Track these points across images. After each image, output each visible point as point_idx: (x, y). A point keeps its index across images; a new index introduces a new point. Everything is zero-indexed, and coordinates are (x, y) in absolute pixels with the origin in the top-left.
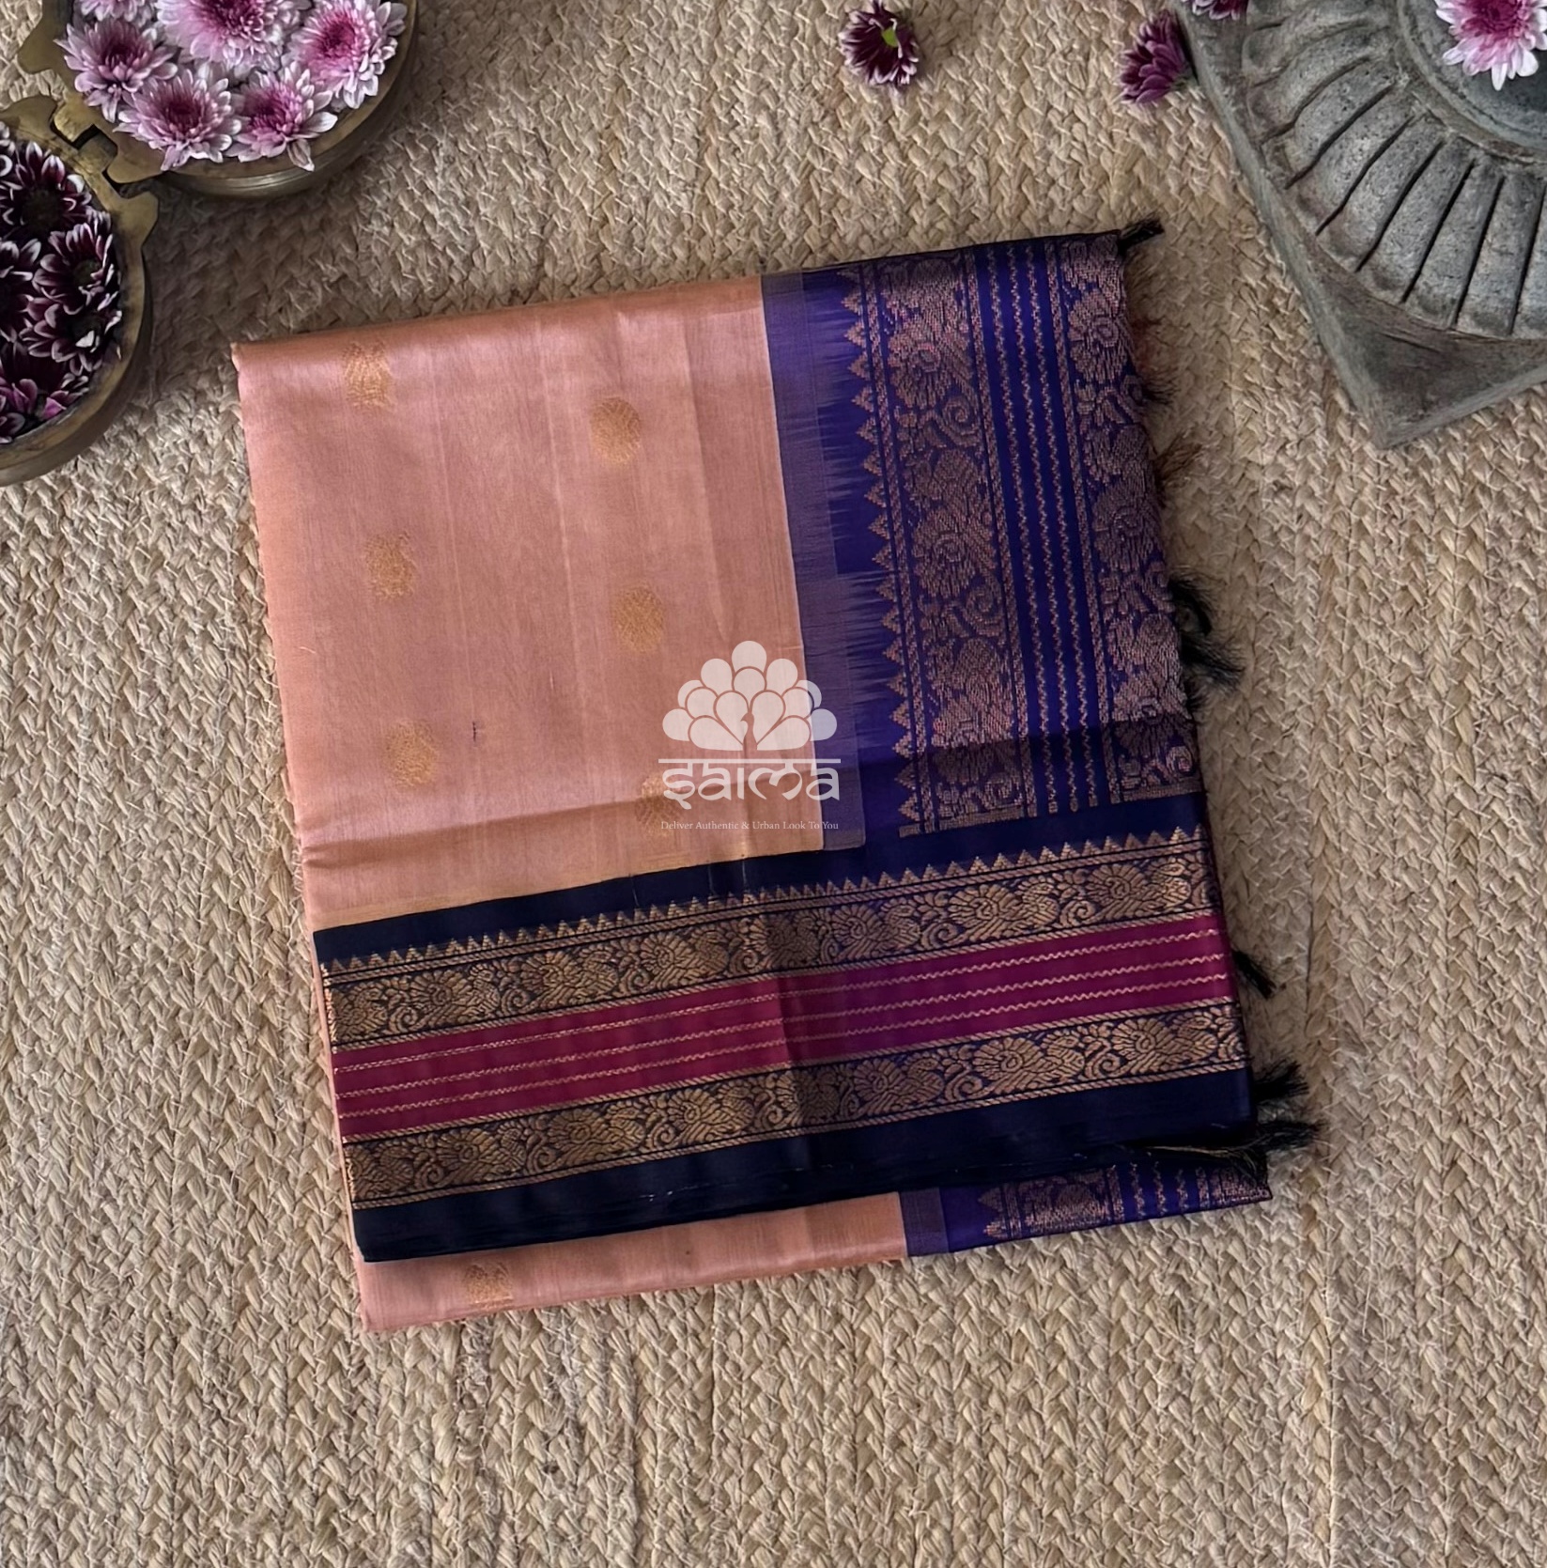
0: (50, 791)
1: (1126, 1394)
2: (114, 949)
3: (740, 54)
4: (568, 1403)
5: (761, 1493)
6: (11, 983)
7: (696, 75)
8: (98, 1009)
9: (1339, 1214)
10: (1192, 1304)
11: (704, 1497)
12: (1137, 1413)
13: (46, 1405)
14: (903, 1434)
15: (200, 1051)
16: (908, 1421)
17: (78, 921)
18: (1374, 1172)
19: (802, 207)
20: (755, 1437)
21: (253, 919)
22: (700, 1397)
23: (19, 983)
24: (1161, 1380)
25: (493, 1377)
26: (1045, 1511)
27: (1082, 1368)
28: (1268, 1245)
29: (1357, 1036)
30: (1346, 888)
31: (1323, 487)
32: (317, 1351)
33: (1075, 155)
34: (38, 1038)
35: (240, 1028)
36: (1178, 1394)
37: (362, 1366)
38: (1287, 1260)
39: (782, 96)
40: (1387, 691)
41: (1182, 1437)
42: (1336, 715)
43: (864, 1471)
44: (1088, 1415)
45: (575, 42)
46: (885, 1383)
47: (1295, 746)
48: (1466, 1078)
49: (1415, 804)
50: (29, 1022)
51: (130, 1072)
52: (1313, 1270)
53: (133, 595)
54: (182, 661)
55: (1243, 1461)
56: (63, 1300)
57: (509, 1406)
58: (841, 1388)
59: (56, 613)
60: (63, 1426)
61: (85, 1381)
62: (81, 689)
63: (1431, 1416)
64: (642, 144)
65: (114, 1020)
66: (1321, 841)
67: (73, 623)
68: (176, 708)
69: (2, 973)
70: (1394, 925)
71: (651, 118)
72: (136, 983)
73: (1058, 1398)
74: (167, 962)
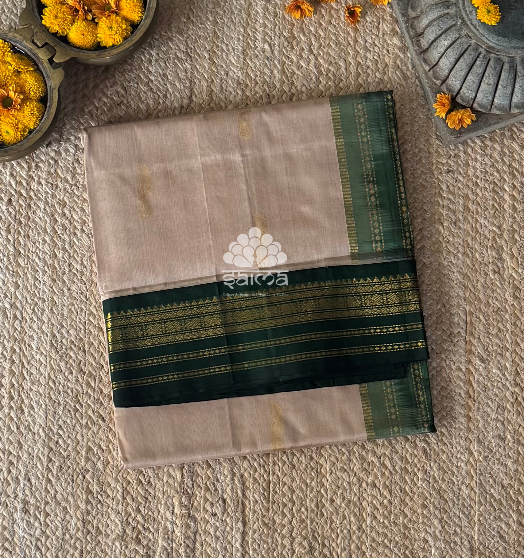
0: (31, 287)
1: (408, 480)
2: (57, 341)
3: (258, 23)
4: (220, 492)
5: (286, 519)
6: (21, 355)
7: (242, 30)
8: (52, 362)
9: (478, 417)
10: (430, 449)
11: (267, 521)
12: (412, 486)
13: (39, 501)
14: (334, 497)
15: (89, 376)
16: (335, 493)
17: (43, 332)
18: (489, 402)
19: (282, 76)
20: (284, 500)
22: (265, 488)
23: (24, 354)
24: (420, 475)
25: (194, 484)
26: (381, 521)
27: (393, 472)
28: (455, 428)
29: (482, 357)
30: (477, 307)
31: (464, 171)
32: (133, 477)
33: (375, 57)
34: (32, 374)
35: (103, 366)
36: (425, 479)
37: (149, 482)
38: (461, 433)
39: (273, 38)
40: (488, 240)
41: (428, 495)
42: (471, 248)
43: (321, 510)
44: (395, 487)
45: (198, 18)
46: (328, 480)
47: (458, 259)
48: (519, 370)
49: (499, 278)
50: (28, 368)
51: (65, 384)
52: (470, 437)
53: (56, 216)
54: (75, 239)
55: (447, 502)
56: (45, 464)
57: (200, 494)
58: (313, 483)
59: (29, 223)
60: (44, 508)
61: (52, 492)
62: (40, 250)
63: (510, 484)
64: (224, 54)
65: (58, 366)
66: (469, 291)
67: (36, 227)
68: (73, 256)
69: (18, 351)
70: (493, 319)
71: (227, 45)
72: (65, 353)
73: (385, 483)
74: (75, 345)
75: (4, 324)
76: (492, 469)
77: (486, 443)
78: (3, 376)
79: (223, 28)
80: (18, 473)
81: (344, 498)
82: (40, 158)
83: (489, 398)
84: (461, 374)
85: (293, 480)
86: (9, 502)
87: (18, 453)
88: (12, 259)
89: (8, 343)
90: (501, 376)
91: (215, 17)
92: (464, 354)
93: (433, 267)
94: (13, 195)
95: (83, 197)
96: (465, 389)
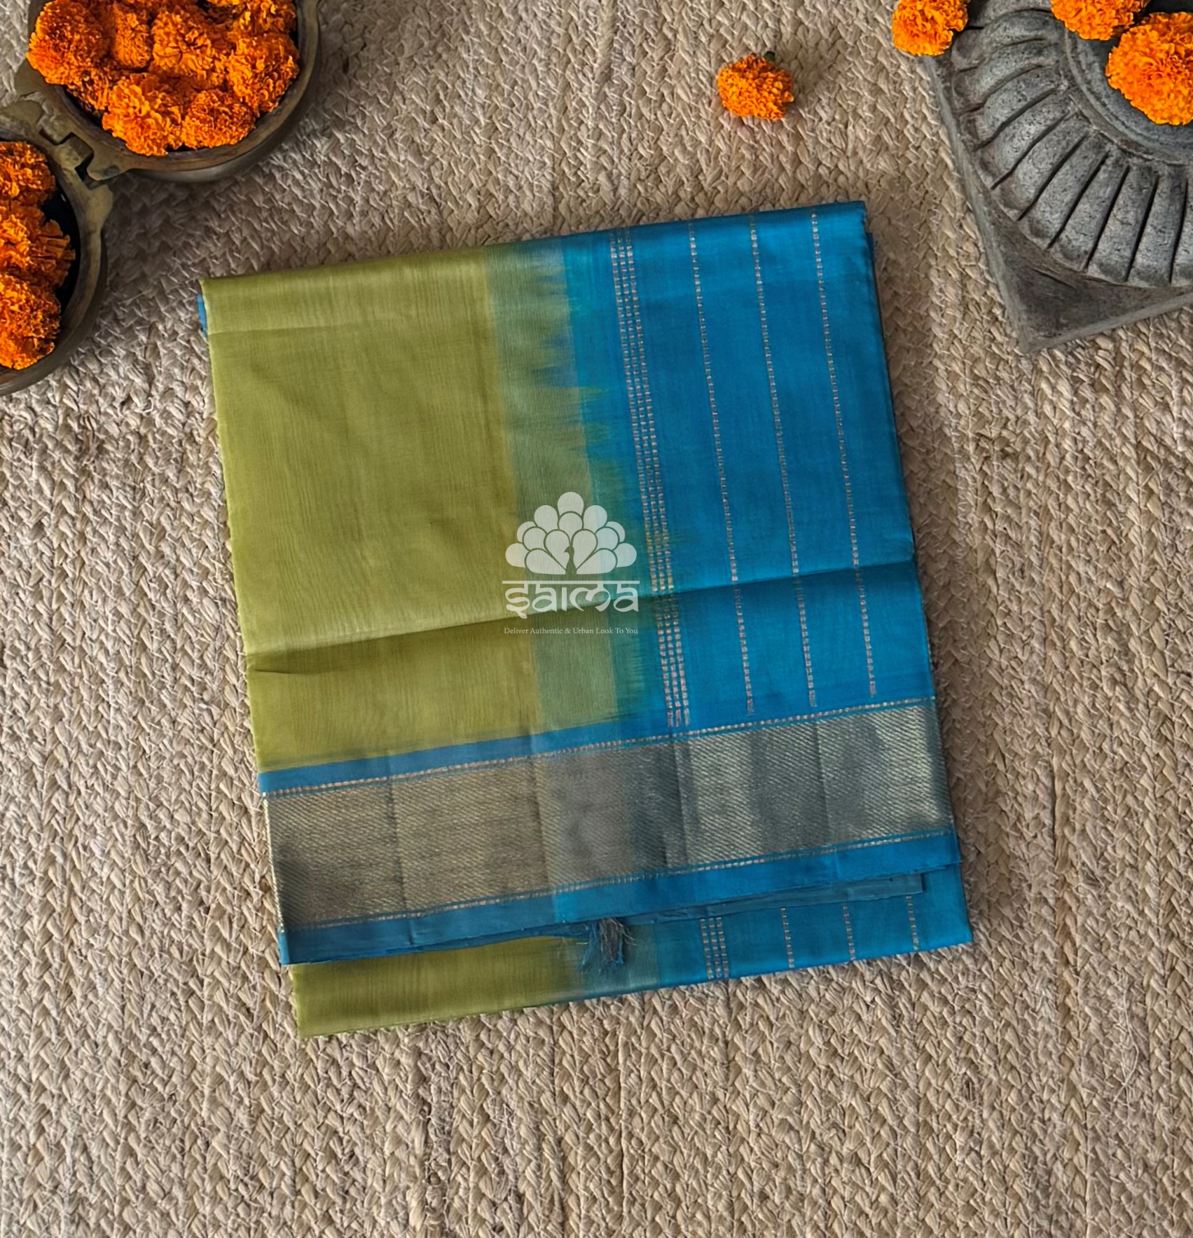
0: (89, 716)
1: (932, 1151)
2: (146, 838)
3: (583, 127)
4: (511, 1177)
6: (67, 868)
7: (549, 144)
8: (136, 884)
9: (1087, 1010)
10: (980, 1080)
12: (942, 1165)
13: (108, 1197)
14: (767, 1188)
15: (216, 915)
16: (769, 1179)
17: (116, 817)
18: (1110, 975)
20: (656, 1196)
21: (253, 810)
22: (612, 1168)
23: (74, 867)
24: (959, 1139)
25: (453, 1159)
27: (898, 1131)
28: (1035, 1034)
29: (1093, 873)
30: (1078, 761)
31: (1037, 453)
32: (317, 1144)
34: (91, 910)
35: (248, 894)
36: (971, 1149)
37: (352, 1154)
38: (1050, 1046)
39: (616, 160)
40: (1098, 610)
41: (976, 1184)
42: (1062, 628)
43: (740, 1219)
44: (905, 1167)
45: (455, 121)
46: (752, 1150)
47: (1033, 651)
48: (1175, 903)
49: (1125, 696)
50: (84, 898)
51: (166, 932)
52: (1070, 1054)
53: (143, 560)
54: (185, 611)
55: (1020, 1200)
56: (121, 1115)
57: (465, 1180)
58: (719, 1155)
59: (83, 575)
60: (120, 1214)
61: (137, 1178)
62: (107, 635)
63: (1162, 1161)
64: (511, 199)
65: (148, 892)
66: (1057, 724)
67: (97, 584)
68: (183, 648)
69: (60, 859)
70: (1114, 787)
71: (517, 177)
72: (165, 864)
73: (881, 1155)
74: (187, 847)
75: (28, 798)
76: (1121, 1126)
77: (1108, 1068)
78: (27, 917)
79: (508, 141)
80: (59, 1134)
81: (789, 1190)
82: (106, 432)
83: (1108, 966)
84: (1045, 911)
85: (675, 1149)
86: (41, 1199)
87: (60, 1089)
88: (45, 656)
89: (38, 842)
90: (1136, 916)
91: (491, 118)
92: (1051, 864)
93: (976, 669)
94: (46, 514)
95: (201, 517)
96: (1055, 945)
